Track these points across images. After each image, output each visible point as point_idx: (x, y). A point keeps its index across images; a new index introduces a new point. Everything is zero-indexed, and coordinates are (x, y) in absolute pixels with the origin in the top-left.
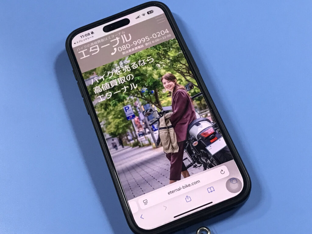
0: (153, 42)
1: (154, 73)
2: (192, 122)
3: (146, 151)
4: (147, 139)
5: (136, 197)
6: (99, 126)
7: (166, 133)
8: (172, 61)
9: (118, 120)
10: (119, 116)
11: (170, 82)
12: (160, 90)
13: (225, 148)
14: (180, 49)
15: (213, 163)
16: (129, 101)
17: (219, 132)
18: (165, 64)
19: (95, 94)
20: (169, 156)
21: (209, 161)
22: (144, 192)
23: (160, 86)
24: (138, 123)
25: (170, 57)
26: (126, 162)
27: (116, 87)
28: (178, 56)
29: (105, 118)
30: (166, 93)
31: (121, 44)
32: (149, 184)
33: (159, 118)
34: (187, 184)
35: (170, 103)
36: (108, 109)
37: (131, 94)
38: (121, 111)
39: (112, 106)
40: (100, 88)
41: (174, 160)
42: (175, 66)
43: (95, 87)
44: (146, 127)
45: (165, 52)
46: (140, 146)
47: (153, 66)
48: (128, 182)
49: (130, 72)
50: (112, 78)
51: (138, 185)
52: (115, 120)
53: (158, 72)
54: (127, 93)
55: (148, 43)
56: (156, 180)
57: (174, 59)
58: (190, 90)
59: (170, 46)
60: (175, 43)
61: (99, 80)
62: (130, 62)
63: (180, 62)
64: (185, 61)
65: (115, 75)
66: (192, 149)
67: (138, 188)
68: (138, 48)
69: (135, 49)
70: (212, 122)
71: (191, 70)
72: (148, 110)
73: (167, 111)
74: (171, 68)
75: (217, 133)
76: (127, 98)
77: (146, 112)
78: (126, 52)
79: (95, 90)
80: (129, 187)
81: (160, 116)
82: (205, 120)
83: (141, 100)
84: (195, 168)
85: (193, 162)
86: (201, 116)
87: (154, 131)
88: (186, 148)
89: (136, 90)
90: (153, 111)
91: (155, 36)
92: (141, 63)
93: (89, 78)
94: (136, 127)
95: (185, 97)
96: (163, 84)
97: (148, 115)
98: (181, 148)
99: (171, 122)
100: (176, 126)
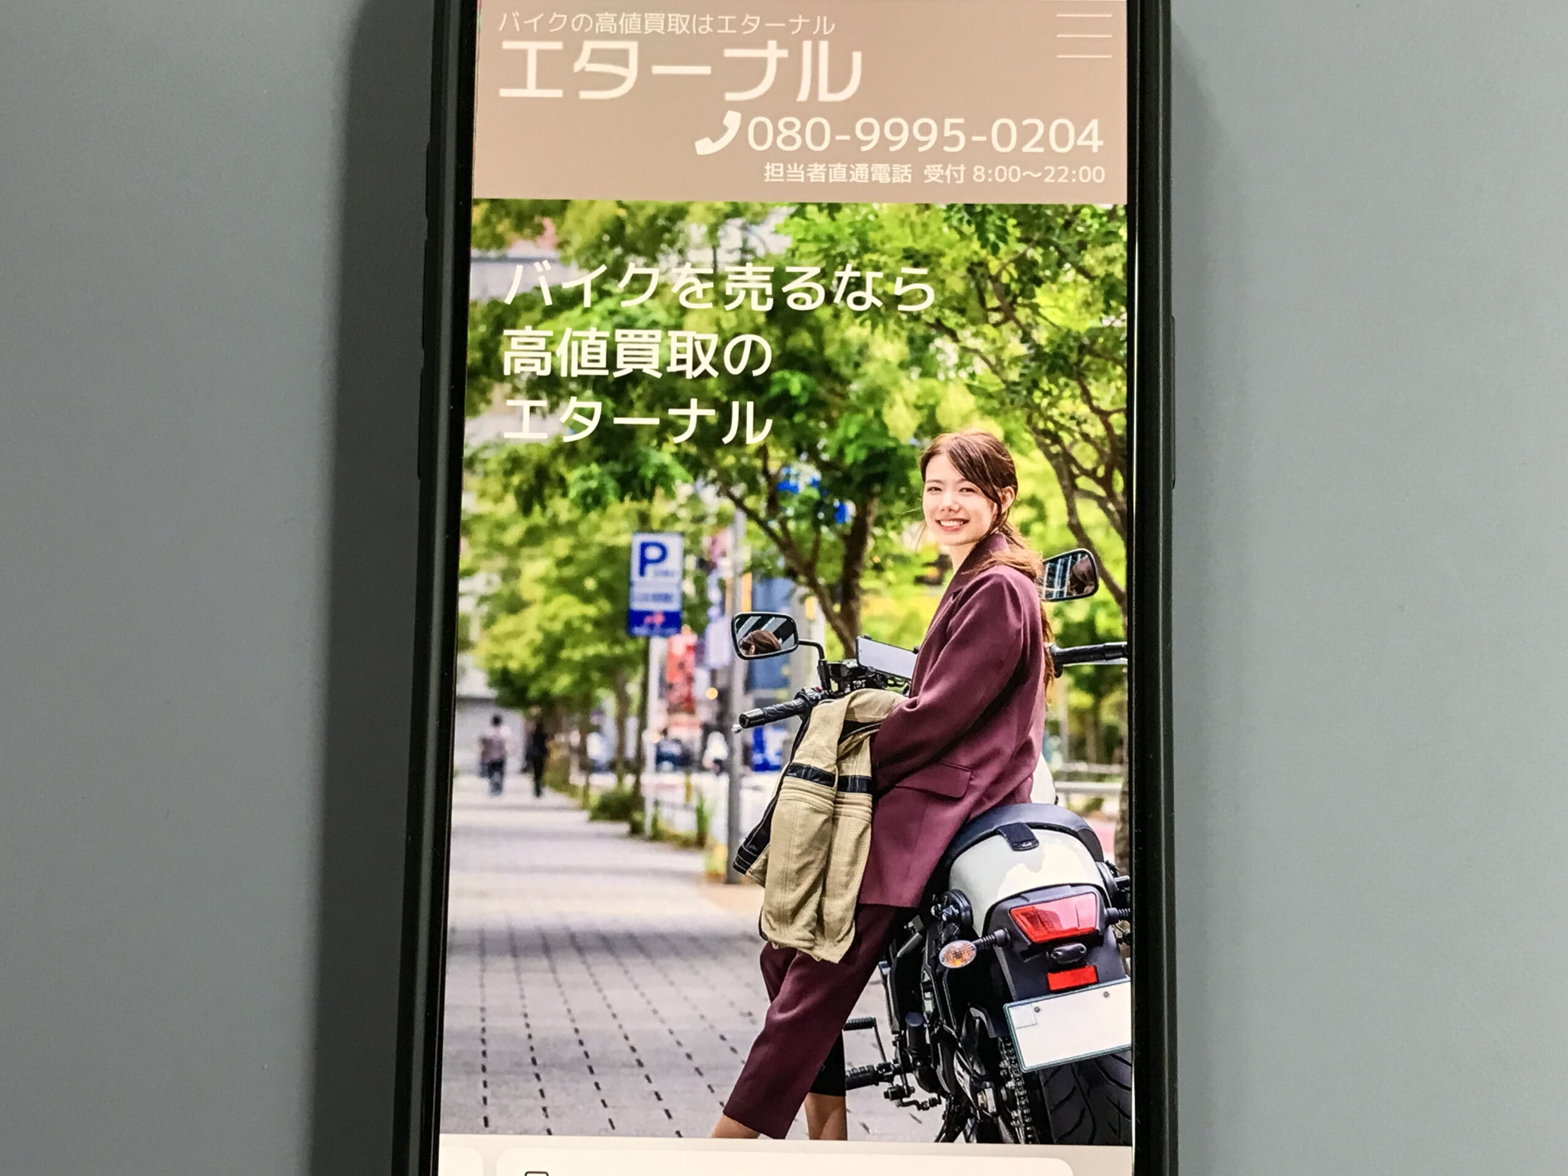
0: (979, 173)
1: (901, 389)
2: (993, 809)
3: (658, 873)
4: (694, 802)
5: (491, 1133)
6: (451, 595)
7: (816, 811)
8: (1038, 354)
9: (570, 608)
10: (590, 584)
11: (969, 490)
12: (891, 517)
13: (1114, 1056)
14: (1122, 304)
15: (1008, 1120)
16: (684, 514)
17: (1123, 946)
18: (992, 359)
19: (502, 379)
20: (776, 964)
21: (988, 1098)
22: (551, 1124)
23: (901, 497)
24: (678, 679)
25: (1037, 325)
26: (521, 894)
27: (645, 383)
28: (1086, 341)
29: (501, 562)
30: (917, 556)
31: (782, 102)
32: (597, 1085)
33: (816, 701)
35: (917, 633)
36: (544, 508)
37: (712, 473)
38: (611, 555)
39: (574, 503)
40: (546, 350)
41: (797, 1005)
42: (1045, 402)
43: (513, 327)
44: (720, 724)
45: (1022, 273)
46: (636, 830)
47: (911, 341)
48: (483, 1020)
49: (761, 320)
50: (639, 312)
51: (534, 1061)
52: (559, 595)
53: (930, 393)
54: (693, 450)
55: (942, 168)
56: (646, 1080)
57: (1060, 346)
58: (1065, 596)
59: (1068, 250)
60: (1109, 244)
61: (556, 292)
62: (790, 254)
63: (1085, 383)
64: (1118, 389)
65: (668, 296)
66: (927, 978)
67: (528, 1081)
68: (870, 174)
69: (849, 176)
70: (1107, 863)
71: (1125, 472)
72: (774, 618)
73: (875, 677)
74: (1012, 402)
75: (1108, 944)
76: (676, 487)
77: (757, 626)
78: (789, 166)
79: (509, 349)
80: (481, 1054)
81: (824, 689)
82: (1073, 828)
83: (758, 537)
84: (897, 1101)
85: (896, 1061)
86: (1061, 797)
87: (754, 773)
88: (894, 961)
89: (750, 457)
90: (800, 639)
91: (1004, 139)
92: (849, 284)
93: (501, 253)
94: (661, 696)
95: (1019, 631)
96: (927, 486)
97: (756, 653)
98: (864, 947)
99: (872, 753)
100: (894, 792)
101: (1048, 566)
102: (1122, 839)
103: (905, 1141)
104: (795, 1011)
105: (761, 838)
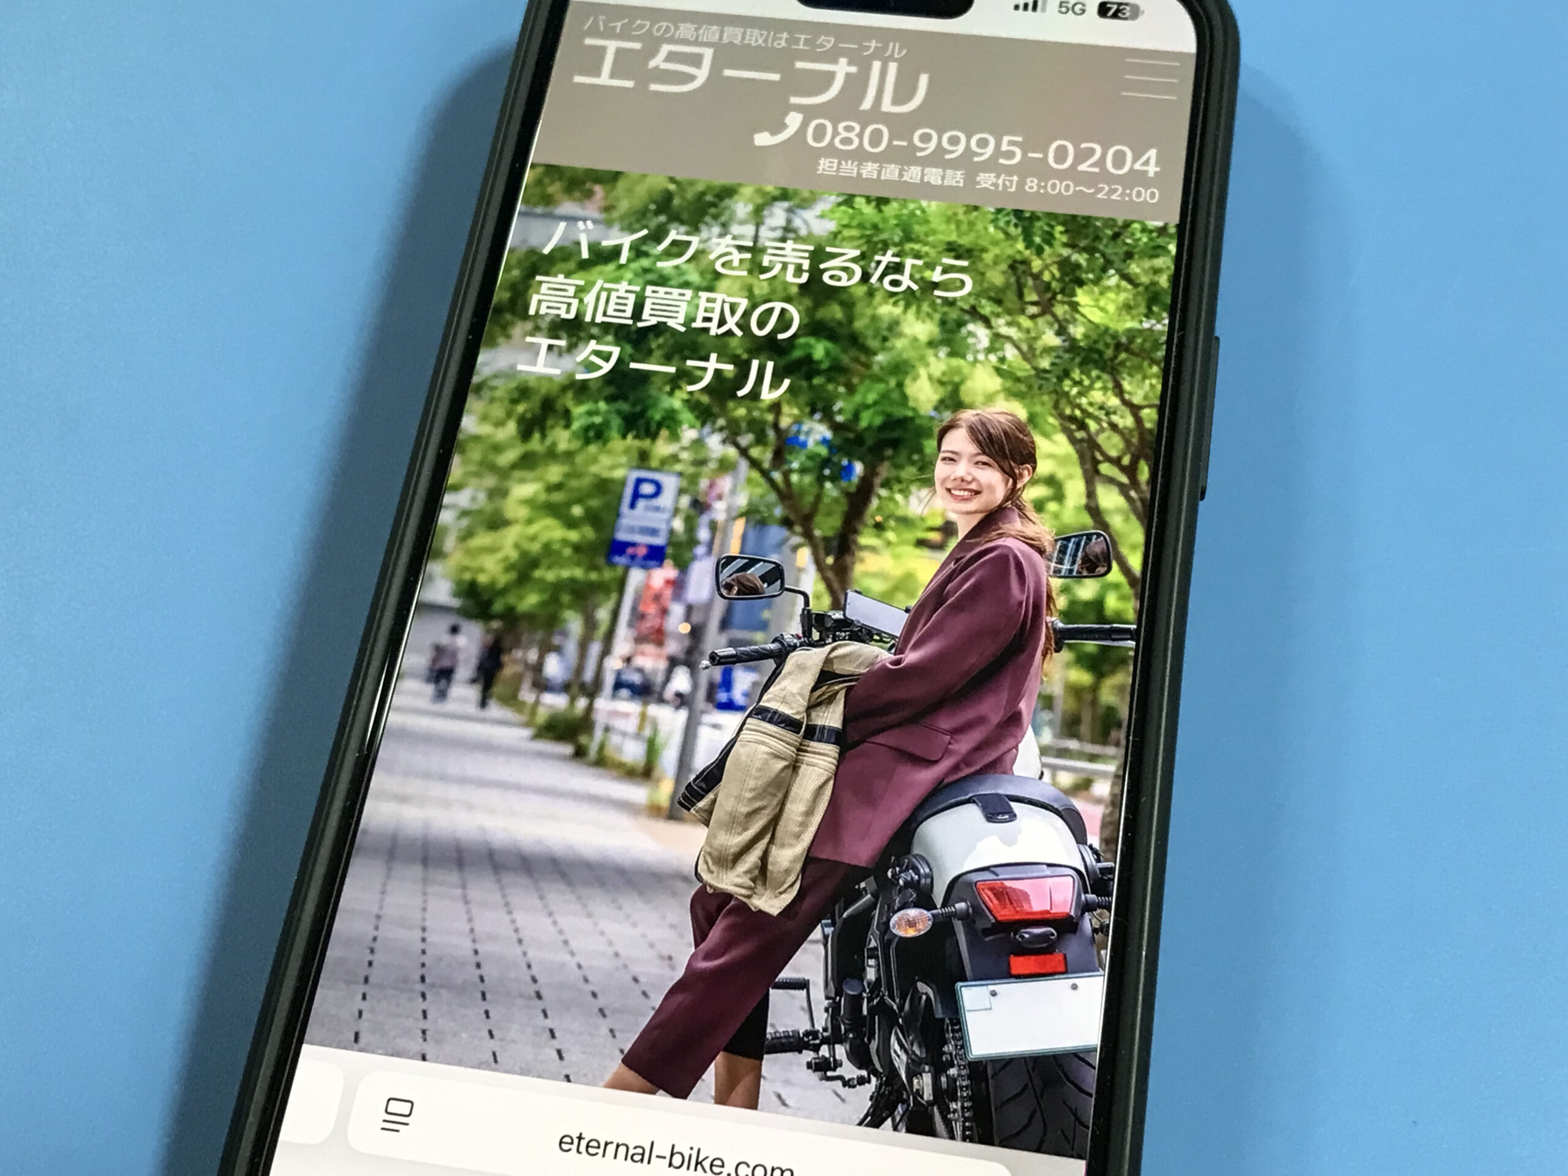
0: (1032, 184)
1: (927, 365)
2: (970, 776)
4: (647, 732)
5: (361, 1050)
6: (433, 505)
7: (777, 756)
8: (1072, 346)
9: (552, 531)
10: (577, 511)
11: (984, 463)
12: (899, 481)
13: (1078, 1056)
14: (1164, 310)
15: (945, 1112)
16: (685, 455)
17: (1099, 937)
18: (1025, 347)
19: (525, 316)
20: (708, 909)
21: (925, 1083)
22: (426, 1048)
23: (913, 463)
24: (652, 610)
25: (1074, 321)
26: (446, 804)
27: (668, 335)
28: (1124, 340)
29: (490, 481)
30: (922, 519)
32: (487, 1013)
33: (794, 648)
34: (709, 1152)
35: (910, 593)
36: (544, 436)
37: (721, 422)
38: (603, 486)
39: (575, 435)
40: (574, 297)
41: (723, 955)
42: (1075, 391)
43: (547, 274)
44: (688, 659)
45: (1064, 274)
46: (580, 753)
47: (943, 323)
48: (377, 928)
49: (794, 290)
50: (673, 272)
51: (423, 979)
52: (541, 518)
53: (958, 371)
54: (705, 399)
55: (995, 177)
56: (542, 1015)
57: (1096, 342)
58: (1074, 574)
59: (1114, 258)
60: (1157, 256)
61: (594, 248)
62: (832, 236)
63: (1118, 377)
64: (1152, 386)
65: (704, 263)
66: (873, 944)
67: (410, 999)
68: (923, 175)
69: (901, 175)
70: (1091, 847)
71: (1152, 463)
72: (762, 563)
73: (860, 631)
74: (1040, 388)
75: (1083, 934)
76: (682, 431)
77: (744, 568)
78: (843, 162)
79: (538, 292)
80: (366, 964)
81: (804, 636)
82: (1056, 806)
83: (758, 485)
84: (819, 1074)
85: (825, 1030)
86: (1047, 773)
87: (716, 710)
88: (839, 922)
89: (762, 410)
90: (786, 586)
91: (1061, 158)
92: (887, 267)
93: (548, 210)
94: (630, 625)
95: (1020, 604)
96: (941, 455)
97: (738, 593)
98: (806, 904)
99: (845, 707)
100: (865, 744)
101: (1059, 543)
102: (1110, 823)
103: (823, 1120)
104: (720, 961)
105: (713, 776)
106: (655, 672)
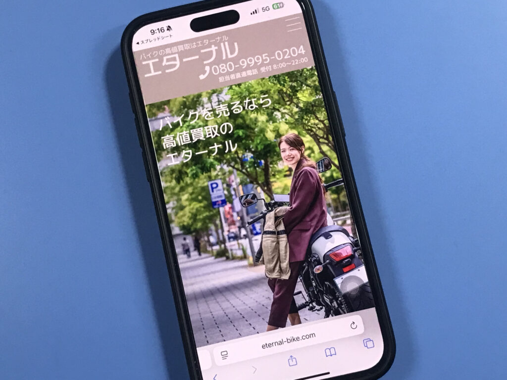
0: (275, 67)
1: (268, 127)
2: (318, 230)
3: (236, 268)
4: (241, 247)
5: (209, 344)
6: (165, 210)
7: (273, 242)
8: (301, 110)
9: (196, 205)
10: (200, 198)
11: (292, 149)
12: (274, 161)
13: (365, 285)
14: (320, 92)
15: (341, 308)
16: (220, 173)
17: (360, 257)
19: (163, 150)
20: (272, 283)
21: (335, 304)
22: (224, 338)
23: (275, 155)
24: (229, 216)
25: (299, 103)
26: (202, 282)
27: (201, 142)
28: (313, 103)
29: (175, 198)
30: (283, 169)
31: (219, 61)
32: (234, 326)
33: (266, 214)
34: (295, 337)
35: (288, 190)
36: (183, 181)
37: (225, 161)
38: (204, 189)
39: (190, 177)
40: (174, 140)
41: (280, 293)
42: (306, 122)
43: (163, 136)
44: (243, 226)
45: (292, 90)
46: (228, 258)
47: (268, 114)
48: (200, 316)
49: (228, 118)
50: (195, 124)
51: (216, 323)
52: (192, 203)
53: (276, 126)
54: (218, 156)
55: (265, 68)
56: (246, 321)
57: (307, 106)
58: (324, 171)
59: (302, 81)
60: (313, 77)
61: (172, 124)
62: (231, 100)
63: (315, 114)
64: (324, 114)
65: (202, 118)
66: (312, 277)
67: (216, 329)
68: (247, 74)
69: (241, 76)
70: (351, 237)
71: (331, 135)
72: (250, 195)
73: (280, 204)
74: (298, 124)
75: (356, 257)
76: (216, 167)
77: (246, 198)
78: (225, 77)
79: (164, 142)
80: (202, 325)
81: (267, 210)
82: (340, 230)
83: (240, 175)
84: (312, 311)
85: (309, 300)
86: (335, 223)
87: (254, 236)
88: (302, 275)
89: (233, 154)
90: (258, 198)
91: (279, 56)
92: (248, 104)
93: (156, 117)
94: (226, 222)
95: (314, 183)
96: (281, 151)
97: (248, 204)
98: (294, 274)
99: (284, 224)
100: (292, 232)
102: (353, 229)
103: (316, 320)
104: (280, 294)
105: (261, 252)
106: (236, 232)
